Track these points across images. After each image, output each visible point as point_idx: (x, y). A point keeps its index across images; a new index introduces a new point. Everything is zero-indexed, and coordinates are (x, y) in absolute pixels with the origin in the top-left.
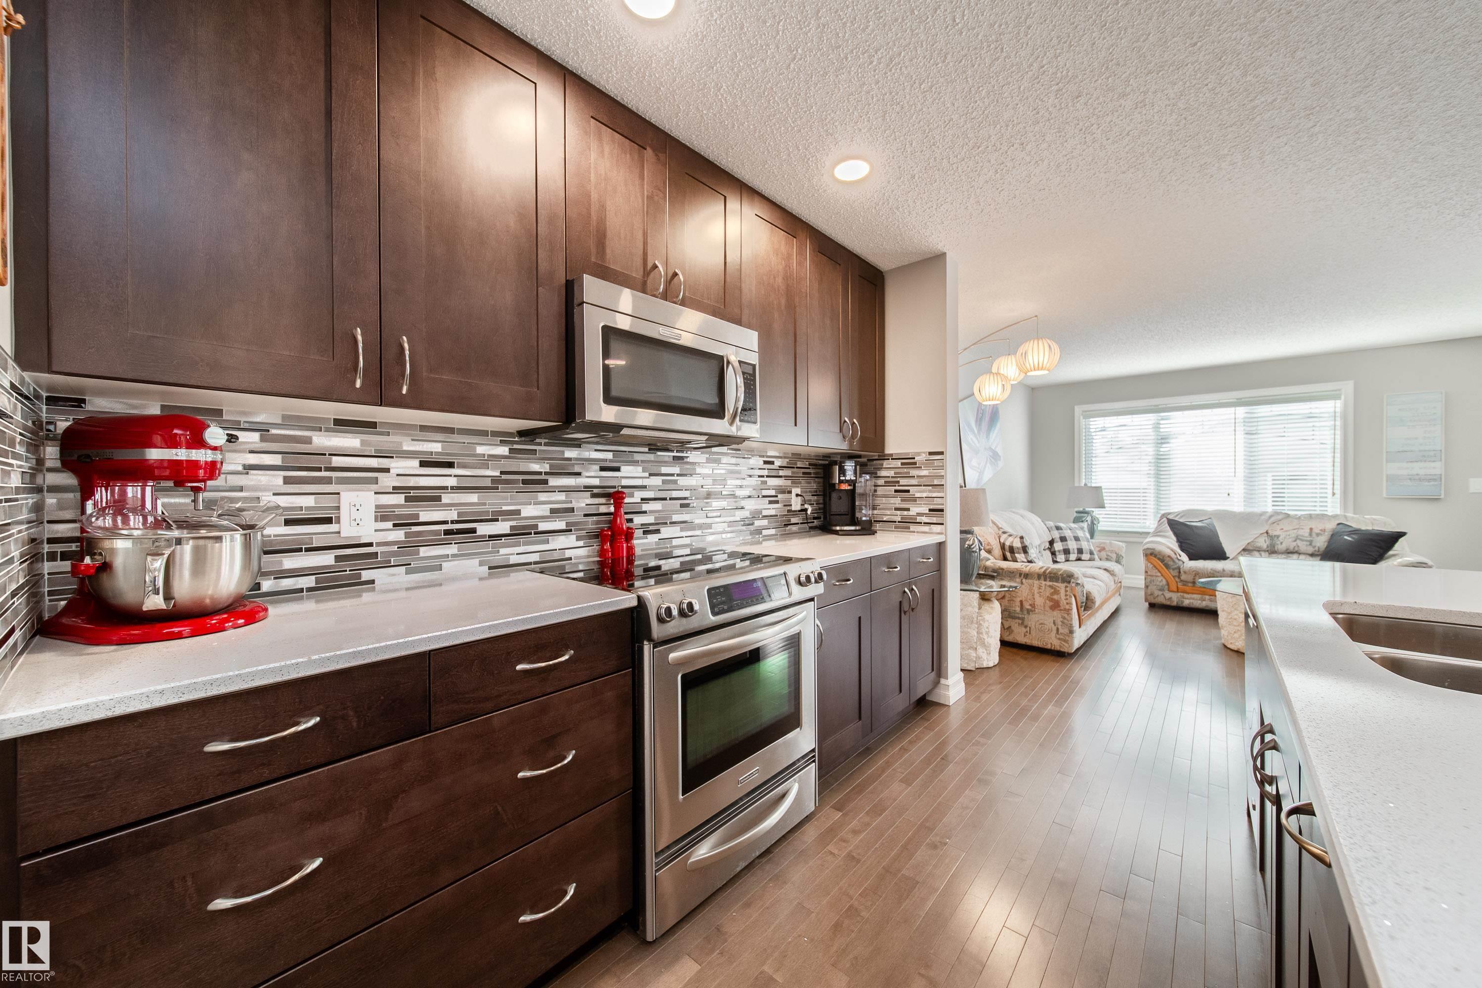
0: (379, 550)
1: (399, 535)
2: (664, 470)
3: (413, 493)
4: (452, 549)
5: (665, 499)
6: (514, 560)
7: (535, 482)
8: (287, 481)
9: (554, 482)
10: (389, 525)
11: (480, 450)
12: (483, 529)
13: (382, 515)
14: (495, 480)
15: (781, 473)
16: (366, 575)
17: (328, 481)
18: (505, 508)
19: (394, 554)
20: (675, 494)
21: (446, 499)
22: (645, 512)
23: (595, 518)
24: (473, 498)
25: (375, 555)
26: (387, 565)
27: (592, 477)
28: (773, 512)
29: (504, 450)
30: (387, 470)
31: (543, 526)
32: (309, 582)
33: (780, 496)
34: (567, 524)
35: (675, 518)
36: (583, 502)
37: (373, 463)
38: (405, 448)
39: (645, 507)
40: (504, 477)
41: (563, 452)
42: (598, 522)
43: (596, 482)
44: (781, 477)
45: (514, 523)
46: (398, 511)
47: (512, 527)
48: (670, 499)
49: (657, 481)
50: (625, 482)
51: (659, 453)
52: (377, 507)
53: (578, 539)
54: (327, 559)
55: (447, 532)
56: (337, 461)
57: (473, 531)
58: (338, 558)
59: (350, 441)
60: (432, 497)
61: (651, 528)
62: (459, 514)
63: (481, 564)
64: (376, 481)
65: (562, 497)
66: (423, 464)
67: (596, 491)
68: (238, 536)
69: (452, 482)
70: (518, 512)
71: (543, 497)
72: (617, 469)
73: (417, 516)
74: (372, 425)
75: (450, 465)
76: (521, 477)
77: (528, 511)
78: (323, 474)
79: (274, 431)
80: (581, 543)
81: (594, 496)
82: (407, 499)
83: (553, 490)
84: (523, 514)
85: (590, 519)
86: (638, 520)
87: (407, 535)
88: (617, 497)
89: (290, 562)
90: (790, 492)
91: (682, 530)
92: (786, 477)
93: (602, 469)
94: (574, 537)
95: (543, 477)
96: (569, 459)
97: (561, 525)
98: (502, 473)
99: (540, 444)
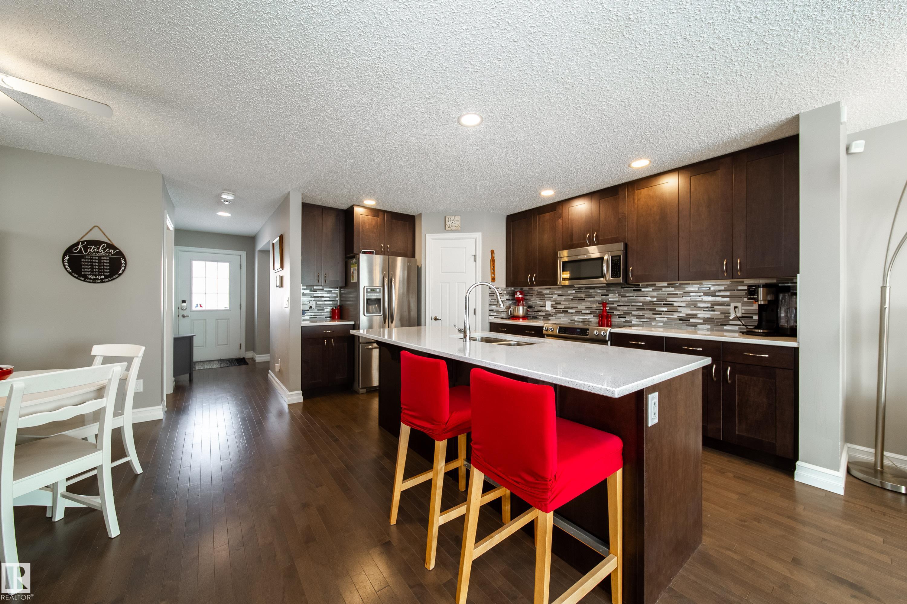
0: (551, 313)
1: (554, 310)
2: (627, 295)
3: (556, 302)
4: (563, 315)
5: (629, 306)
6: (576, 319)
7: (582, 300)
8: (540, 299)
9: (586, 299)
10: (553, 308)
11: (569, 292)
12: (570, 311)
13: (552, 306)
14: (572, 299)
15: (717, 294)
16: (550, 318)
17: (544, 299)
18: (574, 306)
19: (554, 314)
20: (633, 304)
21: (562, 303)
22: (619, 310)
23: (599, 311)
24: (567, 303)
25: (550, 314)
26: (552, 316)
27: (598, 298)
28: (709, 316)
29: (574, 291)
30: (552, 297)
31: (583, 311)
32: (542, 318)
33: (716, 307)
34: (590, 312)
35: (634, 313)
36: (595, 306)
37: (551, 296)
38: (555, 292)
39: (619, 308)
40: (574, 298)
41: (589, 291)
42: (598, 312)
43: (600, 299)
44: (719, 296)
45: (576, 310)
46: (554, 306)
47: (576, 311)
48: (631, 306)
49: (626, 299)
50: (610, 300)
51: (625, 289)
52: (551, 305)
53: (594, 316)
54: (544, 314)
55: (562, 311)
56: (546, 296)
57: (567, 311)
58: (546, 314)
59: (548, 292)
60: (558, 303)
61: (621, 316)
62: (565, 307)
63: (569, 319)
64: (550, 299)
65: (589, 304)
66: (558, 296)
67: (599, 302)
68: (522, 307)
69: (563, 300)
70: (577, 307)
71: (583, 303)
72: (608, 295)
73: (557, 307)
74: (550, 288)
75: (563, 296)
76: (578, 298)
77: (580, 307)
78: (544, 298)
79: (539, 291)
80: (595, 318)
81: (599, 304)
82: (556, 303)
83: (586, 302)
84: (578, 308)
85: (598, 311)
86: (615, 312)
87: (556, 311)
88: (604, 304)
89: (540, 314)
90: (730, 306)
91: (637, 318)
92: (723, 297)
93: (602, 295)
94: (592, 316)
95: (584, 298)
96: (591, 293)
97: (588, 311)
98: (574, 297)
99: (583, 289)
